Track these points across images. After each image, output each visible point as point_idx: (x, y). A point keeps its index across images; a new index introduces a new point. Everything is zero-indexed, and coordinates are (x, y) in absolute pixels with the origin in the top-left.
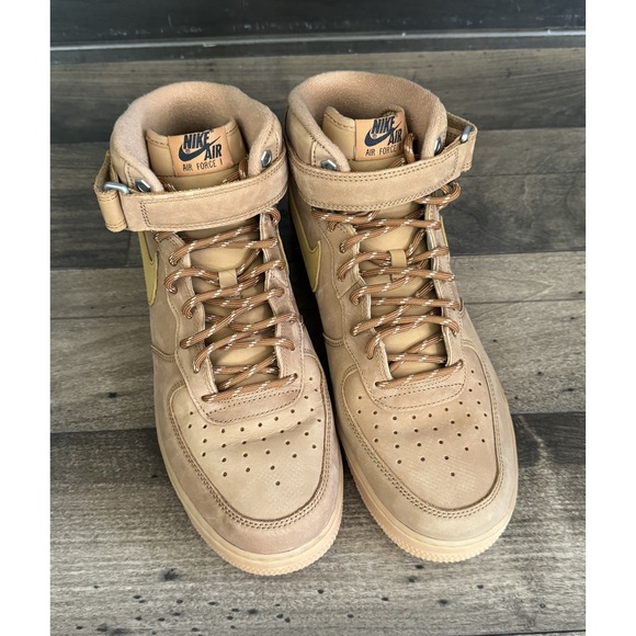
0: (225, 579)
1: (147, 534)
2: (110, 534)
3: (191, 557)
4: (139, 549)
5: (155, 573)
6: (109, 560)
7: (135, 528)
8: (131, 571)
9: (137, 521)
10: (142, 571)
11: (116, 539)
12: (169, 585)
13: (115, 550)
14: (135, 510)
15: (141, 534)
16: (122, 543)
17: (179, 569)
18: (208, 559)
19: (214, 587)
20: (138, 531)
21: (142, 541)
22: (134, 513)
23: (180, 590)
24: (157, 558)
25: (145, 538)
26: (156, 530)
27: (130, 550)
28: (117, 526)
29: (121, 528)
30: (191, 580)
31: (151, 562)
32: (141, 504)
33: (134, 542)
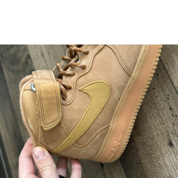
0: (164, 124)
1: (159, 158)
2: (165, 172)
3: (161, 139)
4: (166, 159)
5: (172, 150)
6: (174, 169)
7: (159, 164)
8: (175, 159)
9: (157, 164)
10: (173, 155)
11: (166, 169)
12: (174, 143)
13: (170, 168)
14: (153, 166)
15: (161, 161)
16: (167, 167)
17: (167, 142)
18: (159, 133)
19: (168, 126)
20: (160, 162)
21: (163, 159)
22: (154, 166)
23: (174, 138)
24: (166, 151)
25: (161, 158)
26: (157, 156)
27: (168, 163)
28: (161, 171)
29: (161, 169)
30: (169, 135)
31: (169, 153)
32: (150, 164)
33: (164, 162)
